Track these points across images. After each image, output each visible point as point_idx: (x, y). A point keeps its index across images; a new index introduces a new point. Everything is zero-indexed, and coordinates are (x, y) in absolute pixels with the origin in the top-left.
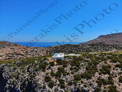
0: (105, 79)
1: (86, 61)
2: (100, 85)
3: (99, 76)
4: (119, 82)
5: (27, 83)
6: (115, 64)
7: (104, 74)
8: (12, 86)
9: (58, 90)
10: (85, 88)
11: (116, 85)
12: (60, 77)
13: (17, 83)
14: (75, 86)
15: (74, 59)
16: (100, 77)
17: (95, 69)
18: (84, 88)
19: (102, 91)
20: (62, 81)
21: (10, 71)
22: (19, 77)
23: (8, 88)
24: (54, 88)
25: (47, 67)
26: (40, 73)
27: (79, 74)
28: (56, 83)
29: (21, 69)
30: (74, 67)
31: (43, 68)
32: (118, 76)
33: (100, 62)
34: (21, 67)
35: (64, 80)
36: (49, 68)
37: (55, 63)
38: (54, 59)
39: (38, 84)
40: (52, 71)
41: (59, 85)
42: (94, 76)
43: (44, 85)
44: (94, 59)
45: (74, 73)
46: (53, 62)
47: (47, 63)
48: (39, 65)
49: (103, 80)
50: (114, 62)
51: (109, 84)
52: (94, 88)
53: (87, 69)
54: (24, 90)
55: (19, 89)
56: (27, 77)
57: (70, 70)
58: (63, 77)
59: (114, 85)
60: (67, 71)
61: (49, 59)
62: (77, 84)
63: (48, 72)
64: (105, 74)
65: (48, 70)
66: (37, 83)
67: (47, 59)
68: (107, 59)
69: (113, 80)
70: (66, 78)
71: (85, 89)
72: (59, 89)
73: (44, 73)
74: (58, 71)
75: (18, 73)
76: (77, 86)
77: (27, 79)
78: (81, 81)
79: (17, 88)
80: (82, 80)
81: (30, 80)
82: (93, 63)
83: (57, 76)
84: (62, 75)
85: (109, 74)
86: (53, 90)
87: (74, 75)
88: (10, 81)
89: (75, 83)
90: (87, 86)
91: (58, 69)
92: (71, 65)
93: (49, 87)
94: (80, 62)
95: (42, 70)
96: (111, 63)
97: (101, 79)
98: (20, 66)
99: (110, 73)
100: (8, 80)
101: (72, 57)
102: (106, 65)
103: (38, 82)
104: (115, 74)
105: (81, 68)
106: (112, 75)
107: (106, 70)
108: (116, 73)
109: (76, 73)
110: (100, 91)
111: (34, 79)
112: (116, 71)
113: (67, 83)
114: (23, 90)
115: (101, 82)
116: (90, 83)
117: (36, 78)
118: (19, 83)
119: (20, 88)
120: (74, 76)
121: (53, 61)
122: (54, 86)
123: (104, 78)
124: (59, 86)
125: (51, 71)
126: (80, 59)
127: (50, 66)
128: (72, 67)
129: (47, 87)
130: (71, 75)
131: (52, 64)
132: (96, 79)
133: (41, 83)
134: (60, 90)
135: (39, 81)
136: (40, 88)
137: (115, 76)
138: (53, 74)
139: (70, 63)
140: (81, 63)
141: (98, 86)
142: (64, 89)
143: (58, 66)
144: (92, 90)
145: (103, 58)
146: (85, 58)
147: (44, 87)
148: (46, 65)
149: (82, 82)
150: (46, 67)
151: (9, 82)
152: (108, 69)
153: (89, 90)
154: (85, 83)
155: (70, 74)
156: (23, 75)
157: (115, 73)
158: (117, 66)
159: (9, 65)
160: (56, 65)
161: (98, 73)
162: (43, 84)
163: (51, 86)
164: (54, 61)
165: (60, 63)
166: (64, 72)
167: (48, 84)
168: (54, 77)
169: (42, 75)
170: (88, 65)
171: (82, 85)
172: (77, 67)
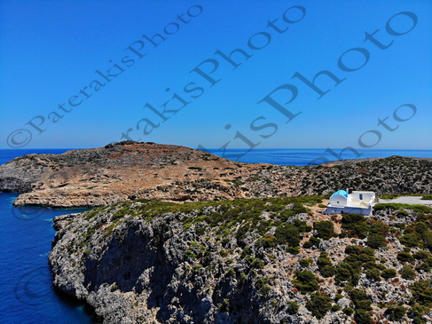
5: (235, 282)
8: (190, 286)
12: (355, 284)
13: (204, 278)
14: (415, 323)
15: (421, 218)
20: (360, 299)
21: (187, 237)
22: (212, 259)
23: (176, 291)
24: (329, 317)
25: (306, 240)
26: (278, 255)
28: (336, 300)
29: (217, 233)
30: (414, 250)
31: (290, 240)
34: (217, 228)
35: (370, 297)
36: (313, 243)
37: (338, 228)
38: (333, 212)
39: (270, 294)
40: (323, 256)
41: (348, 312)
43: (293, 300)
45: (414, 275)
46: (329, 225)
47: (304, 223)
48: (274, 228)
54: (225, 306)
55: (210, 298)
56: (235, 264)
57: (398, 263)
58: (366, 285)
60: (384, 265)
61: (314, 212)
62: (425, 320)
63: (308, 257)
65: (308, 250)
66: (268, 289)
67: (304, 211)
70: (381, 290)
73: (294, 257)
74: (347, 260)
75: (210, 247)
77: (236, 269)
79: (203, 296)
81: (246, 274)
83: (344, 275)
84: (364, 275)
87: (413, 282)
88: (184, 268)
89: (415, 315)
91: (347, 251)
92: (402, 243)
93: (310, 313)
95: (286, 246)
98: (216, 224)
100: (177, 266)
101: (409, 211)
103: (271, 287)
109: (425, 276)
111: (260, 272)
113: (383, 311)
114: (220, 305)
117: (264, 270)
118: (209, 280)
119: (213, 298)
120: (414, 288)
121: (327, 218)
122: (328, 313)
124: (350, 315)
125: (321, 257)
127: (316, 236)
128: (406, 250)
129: (302, 309)
130: (401, 280)
131: (325, 231)
133: (281, 294)
135: (275, 284)
136: (279, 310)
138: (327, 266)
139: (399, 234)
143: (347, 239)
147: (293, 310)
148: (300, 231)
150: (301, 238)
151: (180, 270)
155: (399, 277)
156: (223, 254)
159: (185, 218)
160: (341, 236)
162: (287, 297)
163: (318, 308)
164: (333, 218)
165: (356, 229)
166: (370, 264)
167: (306, 299)
168: (329, 278)
169: (285, 265)
172: (428, 251)
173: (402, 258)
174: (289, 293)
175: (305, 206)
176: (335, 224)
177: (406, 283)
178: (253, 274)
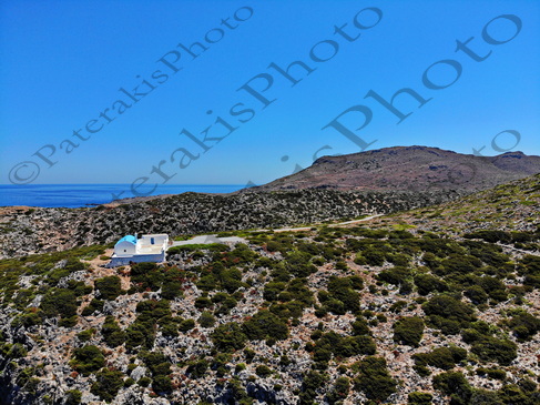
0: (342, 332)
1: (265, 264)
3: (317, 324)
4: (395, 341)
6: (377, 270)
7: (335, 313)
9: (141, 402)
10: (261, 380)
11: (385, 355)
12: (150, 346)
14: (220, 375)
15: (217, 257)
16: (321, 325)
17: (301, 294)
18: (257, 382)
19: (331, 386)
20: (157, 363)
24: (122, 395)
25: (84, 305)
26: (47, 332)
27: (234, 320)
28: (129, 372)
30: (213, 294)
31: (63, 309)
32: (391, 319)
33: (320, 263)
35: (168, 357)
36: (96, 306)
37: (126, 283)
38: (119, 263)
39: (40, 388)
40: (109, 320)
41: (144, 383)
42: (296, 324)
43: (73, 388)
44: (296, 252)
45: (213, 321)
46: (115, 281)
47: (82, 283)
48: (39, 297)
49: (333, 339)
50: (374, 261)
51: (356, 352)
52: (300, 376)
53: (268, 296)
57: (196, 311)
58: (162, 345)
59: (377, 356)
60: (182, 316)
61: (95, 267)
62: (229, 368)
63: (89, 327)
64: (339, 312)
65: (89, 318)
66: (38, 382)
67: (81, 267)
68: (345, 251)
69: (371, 333)
70: (180, 346)
71: (261, 385)
72: (147, 401)
73: (70, 331)
74: (139, 319)
76: (228, 377)
78: (245, 352)
80: (249, 346)
82: (292, 271)
83: (136, 340)
84: (160, 333)
85: (356, 311)
87: (213, 329)
89: (218, 366)
90: (271, 369)
91: (139, 309)
92: (199, 287)
93: (98, 397)
94: (241, 269)
95: (58, 319)
96: (362, 268)
97: (327, 336)
99: (358, 309)
101: (205, 252)
102: (341, 276)
103: (41, 379)
104: (376, 309)
105: (242, 296)
106: (368, 315)
107: (342, 297)
108: (383, 306)
109: (225, 320)
110: (323, 385)
111: (21, 363)
112: (380, 300)
113: (184, 370)
115: (325, 347)
116: (282, 358)
117: (28, 358)
120: (214, 336)
121: (111, 273)
122: (120, 391)
123: (336, 331)
124: (147, 386)
125: (106, 323)
126: (241, 255)
127: (98, 298)
128: (204, 295)
129: (86, 396)
130: (201, 329)
131: (109, 289)
132: (307, 339)
133: (55, 383)
134: (153, 401)
135: (45, 373)
137: (378, 317)
138: (115, 333)
139: (195, 278)
140: (245, 272)
142: (170, 398)
143: (138, 294)
144: (292, 383)
145: (329, 249)
146: (262, 252)
147: (74, 400)
148: (77, 295)
149: (250, 357)
150: (79, 303)
152: (351, 290)
153: (278, 388)
154: (261, 360)
155: (198, 326)
157: (379, 307)
158: (385, 278)
160: (131, 292)
161: (313, 310)
162: (65, 386)
163: (106, 389)
164: (120, 272)
165: (148, 280)
166: (166, 319)
167: (90, 381)
168: (119, 347)
169: (58, 345)
170: (272, 279)
171: (249, 370)
172: (225, 291)
173: (200, 304)
174: (66, 380)
175: (83, 261)
176: (122, 278)
177: (205, 331)
178: (12, 367)
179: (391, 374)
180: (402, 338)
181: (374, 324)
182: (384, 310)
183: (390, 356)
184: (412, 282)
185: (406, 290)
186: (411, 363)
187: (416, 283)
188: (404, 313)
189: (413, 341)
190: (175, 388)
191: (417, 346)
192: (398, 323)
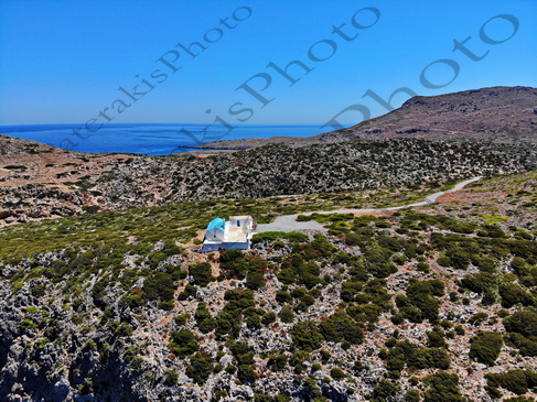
0: (417, 342)
1: (343, 260)
2: (394, 370)
3: (392, 331)
4: (470, 357)
5: (96, 356)
6: (460, 275)
7: (411, 320)
8: (35, 368)
9: (228, 388)
10: (335, 382)
11: (458, 371)
12: (236, 336)
13: (53, 356)
14: (297, 372)
15: (297, 249)
16: (396, 334)
17: (379, 297)
18: (331, 384)
19: (401, 396)
20: (242, 353)
21: (19, 302)
22: (61, 330)
24: (212, 380)
25: (181, 289)
26: (149, 314)
27: (312, 319)
28: (218, 359)
29: (65, 292)
30: (292, 287)
31: (161, 291)
32: (470, 333)
33: (400, 262)
34: (63, 284)
35: (252, 348)
36: (190, 292)
37: (216, 270)
38: (210, 249)
39: (144, 367)
40: (201, 307)
41: (230, 371)
42: (371, 329)
43: (171, 369)
44: (376, 248)
45: (292, 316)
46: (206, 267)
47: (178, 268)
48: (142, 279)
49: (407, 349)
50: (459, 263)
51: (430, 365)
52: (372, 383)
53: (345, 297)
54: (86, 387)
55: (65, 381)
56: (93, 333)
57: (276, 304)
58: (247, 335)
59: (450, 372)
60: (264, 309)
61: (189, 251)
62: (305, 367)
63: (184, 312)
64: (416, 319)
65: (184, 303)
66: (141, 361)
67: (177, 251)
68: (428, 249)
69: (446, 346)
70: (262, 338)
71: (335, 387)
72: (234, 387)
73: (168, 314)
74: (227, 308)
75: (56, 313)
76: (305, 375)
77: (96, 340)
78: (322, 352)
79: (56, 379)
80: (325, 347)
81: (111, 344)
82: (371, 270)
83: (224, 328)
84: (245, 324)
85: (434, 320)
86: (209, 393)
87: (291, 325)
88: (22, 345)
89: (296, 363)
90: (345, 372)
91: (227, 297)
92: (280, 280)
93: (191, 380)
94: (319, 264)
95: (158, 302)
96: (445, 270)
97: (401, 345)
98: (60, 279)
99: (436, 318)
101: (285, 241)
102: (422, 278)
103: (145, 358)
104: (455, 319)
105: (320, 294)
106: (446, 326)
107: (420, 303)
108: (463, 317)
109: (302, 317)
110: (393, 394)
111: (127, 341)
112: (460, 309)
113: (265, 362)
114: (81, 387)
115: (399, 356)
116: (356, 363)
117: (133, 337)
118: (61, 357)
119: (70, 379)
120: (293, 331)
121: (203, 259)
122: (211, 376)
123: (411, 340)
124: (233, 373)
125: (198, 309)
126: (320, 248)
127: (192, 284)
128: (284, 289)
129: (182, 377)
130: (281, 324)
131: (201, 275)
132: (381, 345)
133: (156, 363)
134: (238, 388)
135: (148, 353)
136: (156, 383)
137: (456, 329)
138: (206, 320)
139: (276, 269)
140: (323, 267)
141: (385, 376)
142: (253, 386)
143: (226, 281)
144: (364, 388)
145: (412, 245)
146: (341, 246)
147: (172, 381)
148: (174, 280)
149: (325, 358)
150: (176, 288)
152: (430, 297)
153: (350, 392)
154: (336, 362)
155: (278, 320)
156: (75, 321)
157: (458, 317)
158: (467, 285)
159: (12, 272)
160: (220, 279)
161: (389, 315)
162: (164, 366)
163: (199, 373)
164: (210, 258)
165: (235, 268)
166: (250, 310)
167: (185, 364)
168: (209, 334)
169: (159, 327)
170: (350, 277)
171: (324, 372)
172: (304, 287)
173: (281, 298)
174: (165, 361)
175: (178, 244)
176: (212, 264)
177: (285, 326)
178: (120, 344)
179: (461, 392)
180: (478, 356)
181: (450, 336)
182: (463, 322)
183: (463, 373)
184: (496, 292)
185: (488, 301)
186: (484, 382)
187: (500, 293)
188: (484, 328)
189: (488, 360)
190: (257, 378)
191: (492, 365)
192: (476, 338)
